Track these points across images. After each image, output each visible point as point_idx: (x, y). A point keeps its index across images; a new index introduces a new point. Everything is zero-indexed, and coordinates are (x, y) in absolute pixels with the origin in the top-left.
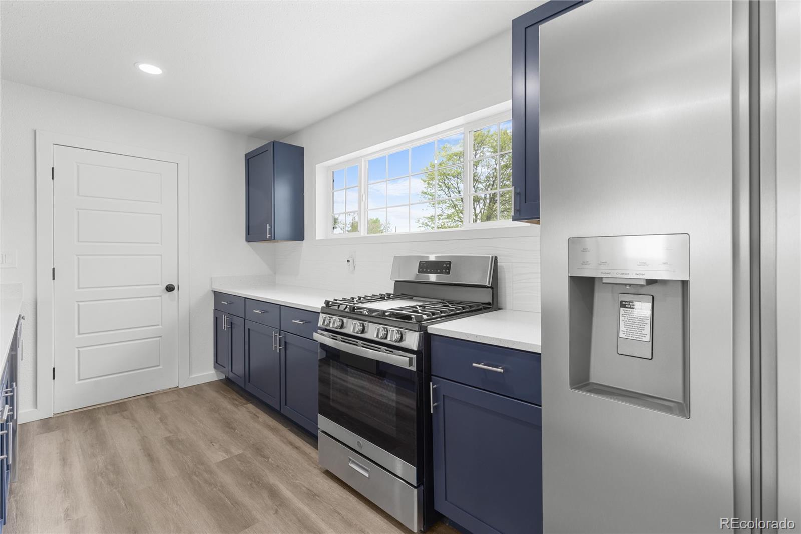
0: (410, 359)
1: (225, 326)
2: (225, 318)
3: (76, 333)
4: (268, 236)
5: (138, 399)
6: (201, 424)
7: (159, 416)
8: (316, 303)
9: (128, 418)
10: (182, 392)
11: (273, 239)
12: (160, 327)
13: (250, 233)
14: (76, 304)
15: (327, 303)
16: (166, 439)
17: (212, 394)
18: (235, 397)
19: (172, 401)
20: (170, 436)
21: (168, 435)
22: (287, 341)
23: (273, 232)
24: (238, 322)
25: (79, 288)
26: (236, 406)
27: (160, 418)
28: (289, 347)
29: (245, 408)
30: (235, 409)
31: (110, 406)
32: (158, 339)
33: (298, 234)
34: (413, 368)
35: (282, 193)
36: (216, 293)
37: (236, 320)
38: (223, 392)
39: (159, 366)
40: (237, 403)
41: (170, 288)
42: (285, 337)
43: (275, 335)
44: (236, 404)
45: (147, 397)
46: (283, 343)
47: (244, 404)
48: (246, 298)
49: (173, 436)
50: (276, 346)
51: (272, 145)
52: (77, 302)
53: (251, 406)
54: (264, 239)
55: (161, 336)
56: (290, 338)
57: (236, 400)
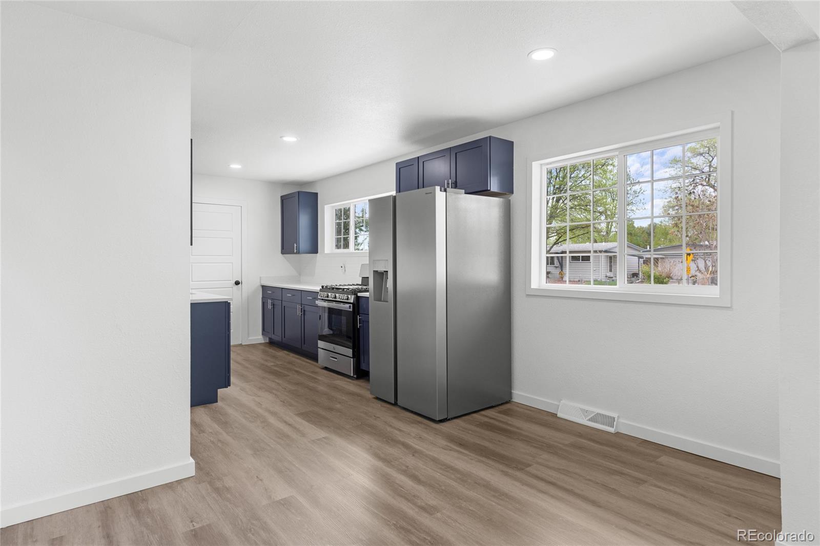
0: (350, 306)
1: (270, 307)
2: (270, 301)
4: (295, 251)
8: (317, 288)
11: (298, 253)
13: (284, 249)
15: (323, 287)
17: (262, 347)
22: (305, 309)
23: (298, 248)
24: (278, 303)
25: (192, 281)
28: (306, 313)
33: (314, 249)
34: (351, 310)
35: (304, 220)
36: (263, 287)
37: (276, 302)
38: (268, 348)
41: (237, 283)
42: (304, 308)
43: (299, 307)
46: (303, 311)
48: (282, 288)
50: (299, 313)
51: (297, 193)
54: (293, 253)
56: (307, 308)
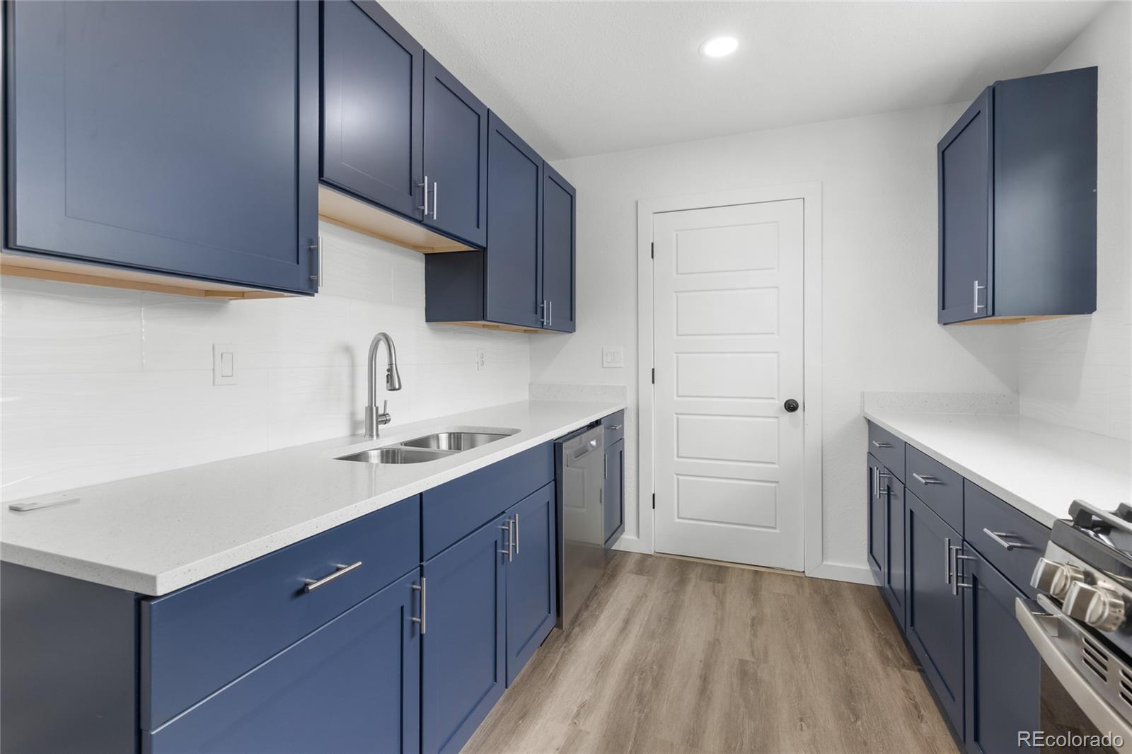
1: (877, 490)
2: (877, 473)
3: (676, 456)
4: (976, 307)
5: (744, 570)
6: (804, 667)
7: (754, 613)
9: (717, 596)
10: (807, 584)
11: (990, 312)
12: (777, 466)
13: (947, 305)
14: (675, 416)
16: (743, 663)
17: (853, 613)
18: (892, 639)
19: (784, 595)
20: (748, 661)
21: (748, 657)
22: (980, 577)
23: (990, 296)
24: (897, 488)
25: (678, 395)
26: (885, 660)
27: (753, 619)
29: (903, 676)
30: (879, 668)
31: (711, 565)
32: (774, 485)
38: (872, 617)
39: (775, 528)
40: (889, 653)
41: (791, 406)
42: (975, 565)
44: (887, 658)
45: (756, 572)
46: (969, 576)
47: (904, 666)
48: (907, 445)
49: (753, 663)
50: (950, 578)
51: (988, 96)
52: (677, 414)
53: (915, 677)
55: (777, 482)
57: (891, 646)
